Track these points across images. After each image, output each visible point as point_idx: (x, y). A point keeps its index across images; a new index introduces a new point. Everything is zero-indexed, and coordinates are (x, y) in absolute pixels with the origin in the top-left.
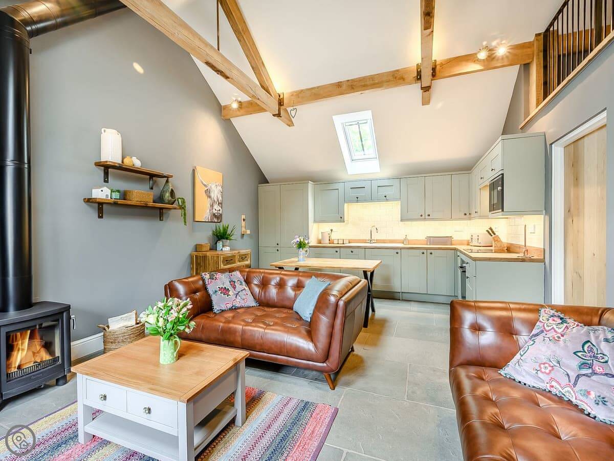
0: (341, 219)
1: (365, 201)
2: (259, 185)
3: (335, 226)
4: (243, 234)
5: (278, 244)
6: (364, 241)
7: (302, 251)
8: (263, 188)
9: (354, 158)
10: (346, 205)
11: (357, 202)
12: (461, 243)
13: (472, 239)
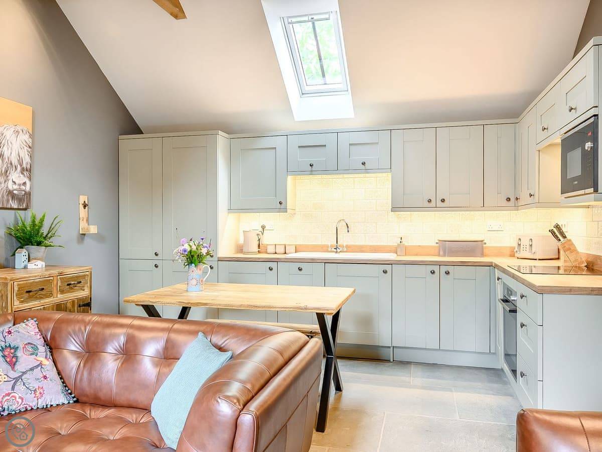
0: (281, 206)
1: (326, 171)
2: (121, 137)
3: (270, 219)
4: (84, 234)
5: (156, 254)
6: (324, 249)
7: (195, 272)
8: (129, 143)
9: (307, 89)
10: (290, 179)
11: (312, 173)
12: (499, 252)
13: (519, 245)
